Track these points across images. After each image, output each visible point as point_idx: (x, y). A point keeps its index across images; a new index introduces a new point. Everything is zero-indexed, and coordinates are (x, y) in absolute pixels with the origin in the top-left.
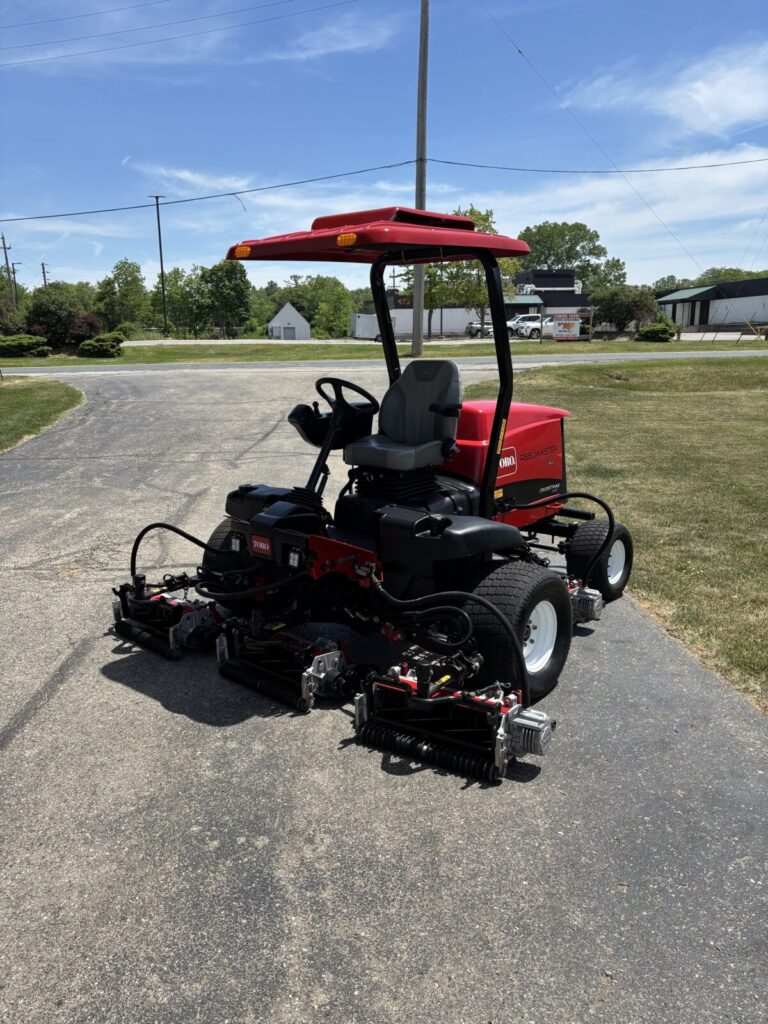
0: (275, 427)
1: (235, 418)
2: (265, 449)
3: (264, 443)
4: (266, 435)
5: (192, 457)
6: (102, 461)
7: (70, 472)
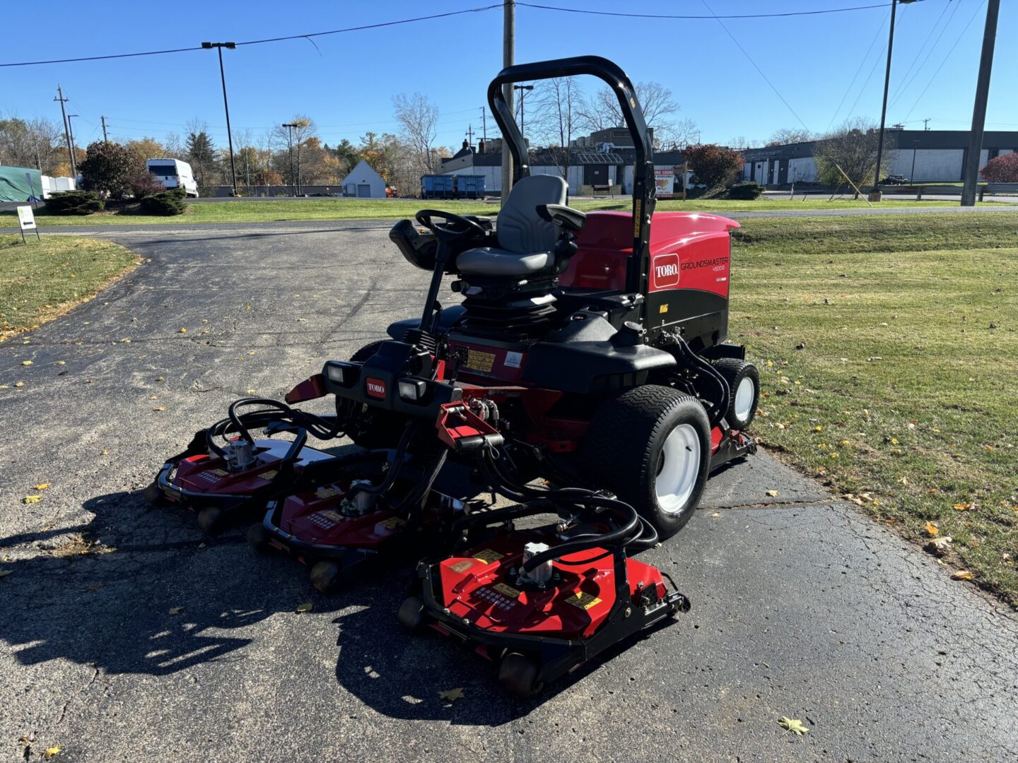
0: (366, 298)
1: (316, 286)
2: (357, 327)
3: (356, 319)
4: (356, 310)
5: (264, 339)
6: (148, 345)
7: (102, 364)
